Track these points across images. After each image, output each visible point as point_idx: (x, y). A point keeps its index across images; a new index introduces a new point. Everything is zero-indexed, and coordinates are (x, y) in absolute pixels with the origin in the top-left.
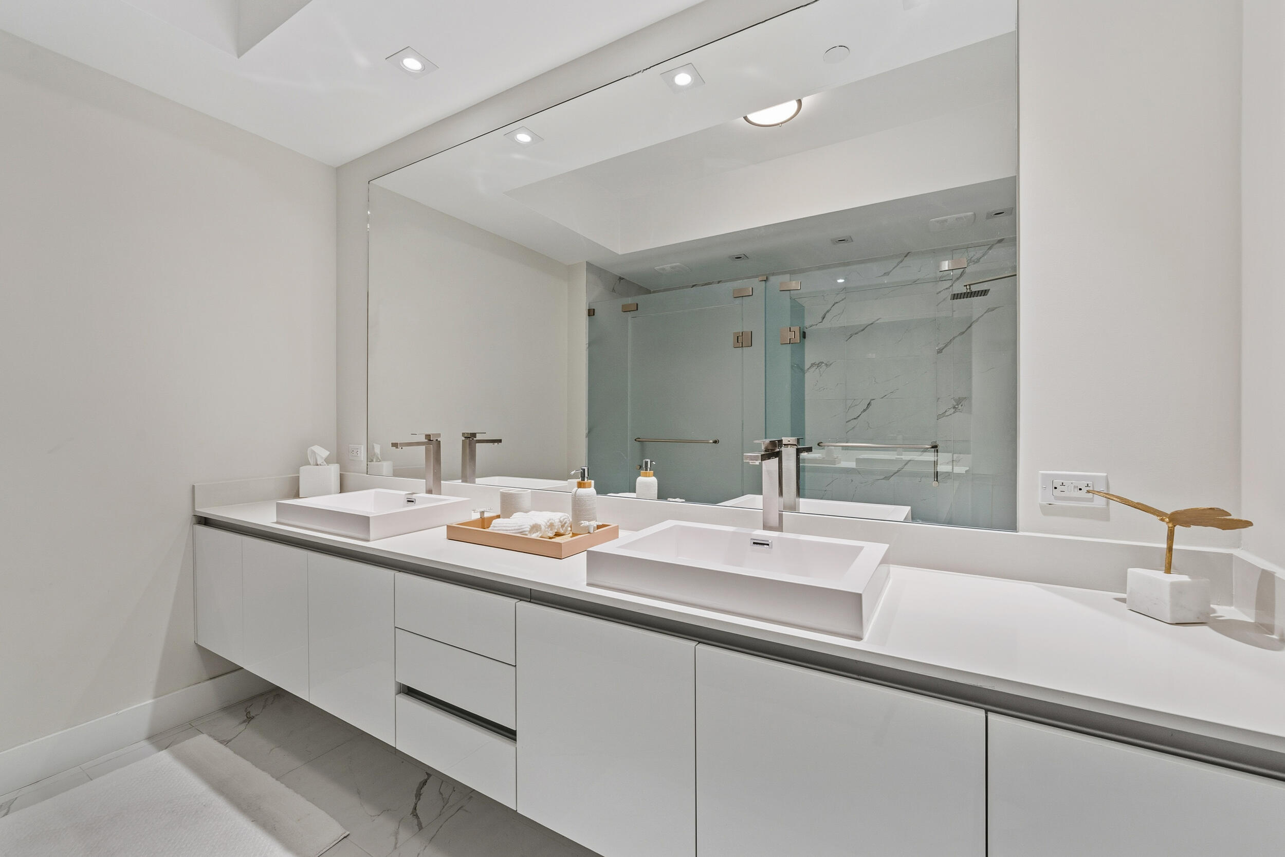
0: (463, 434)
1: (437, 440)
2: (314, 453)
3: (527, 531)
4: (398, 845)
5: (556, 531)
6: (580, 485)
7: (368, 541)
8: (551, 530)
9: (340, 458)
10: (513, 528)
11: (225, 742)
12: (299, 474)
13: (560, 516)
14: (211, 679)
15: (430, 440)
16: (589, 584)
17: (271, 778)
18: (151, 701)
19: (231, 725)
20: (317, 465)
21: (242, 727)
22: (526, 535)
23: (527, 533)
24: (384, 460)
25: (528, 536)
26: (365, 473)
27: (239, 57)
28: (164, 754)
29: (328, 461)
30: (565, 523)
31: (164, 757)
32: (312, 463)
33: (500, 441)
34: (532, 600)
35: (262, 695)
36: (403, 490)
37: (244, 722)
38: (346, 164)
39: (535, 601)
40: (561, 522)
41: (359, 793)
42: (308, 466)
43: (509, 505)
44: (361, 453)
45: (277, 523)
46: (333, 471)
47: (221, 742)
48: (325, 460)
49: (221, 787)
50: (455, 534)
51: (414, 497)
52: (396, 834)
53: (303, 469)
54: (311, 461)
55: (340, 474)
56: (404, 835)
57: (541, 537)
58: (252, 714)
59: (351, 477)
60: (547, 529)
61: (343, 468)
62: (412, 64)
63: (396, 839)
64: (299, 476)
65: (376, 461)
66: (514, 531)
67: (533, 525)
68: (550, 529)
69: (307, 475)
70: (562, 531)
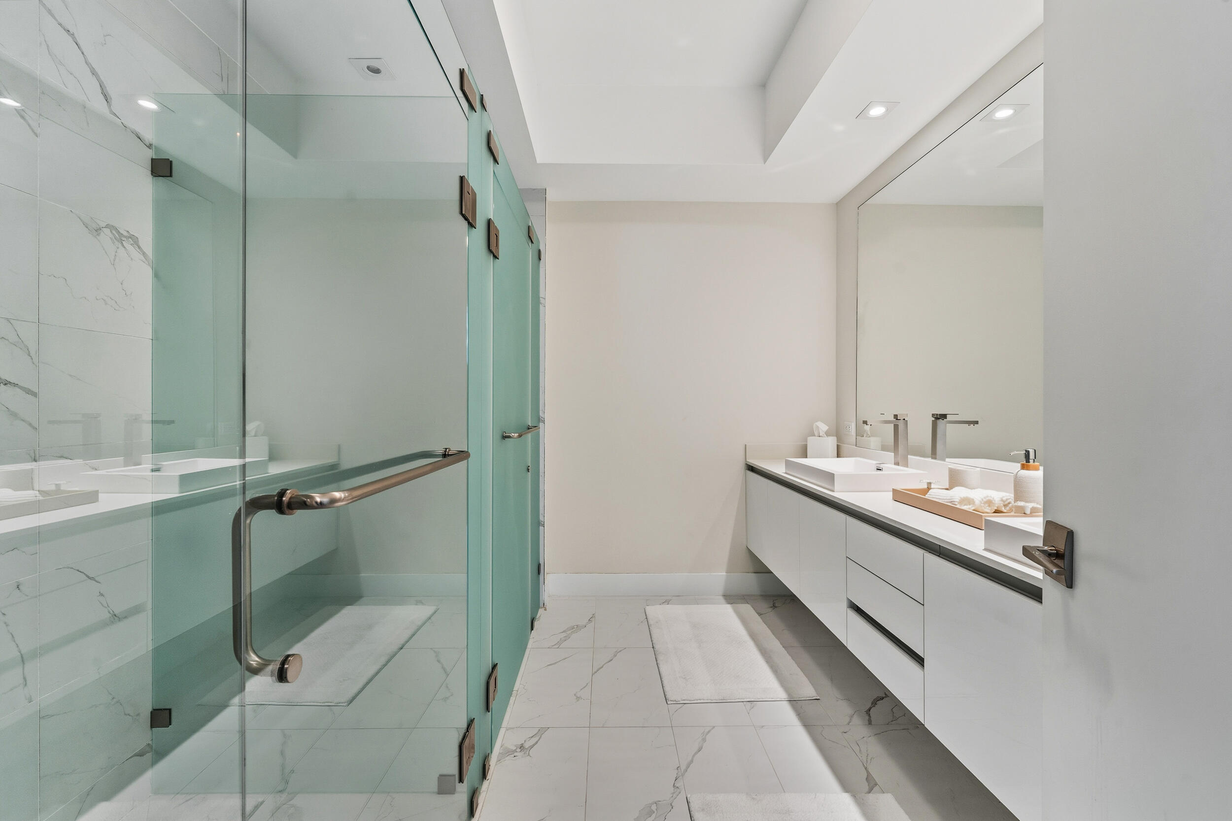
0: (933, 415)
1: (904, 419)
2: (818, 427)
3: (956, 502)
4: (850, 724)
5: (996, 508)
6: (1023, 467)
7: (833, 491)
8: (989, 506)
9: (838, 433)
10: (945, 498)
11: (760, 614)
12: (807, 442)
13: (1001, 495)
14: (755, 573)
15: (897, 419)
16: (985, 549)
17: (779, 644)
18: (725, 574)
19: (764, 606)
20: (820, 436)
21: (770, 610)
22: (956, 505)
23: (956, 503)
24: (872, 436)
25: (958, 506)
26: (853, 445)
27: (765, 162)
28: (729, 606)
29: (828, 434)
30: (1009, 503)
31: (728, 609)
32: (816, 435)
33: (977, 422)
34: (941, 556)
35: (784, 596)
36: (875, 460)
37: (771, 607)
38: (844, 197)
39: (942, 556)
40: (1002, 500)
41: (832, 680)
42: (813, 437)
43: (955, 480)
44: (852, 429)
45: (786, 473)
46: (831, 442)
47: (758, 613)
48: (825, 433)
49: (753, 636)
50: (900, 497)
51: (882, 466)
52: (852, 717)
53: (810, 439)
54: (816, 434)
55: (837, 445)
56: (856, 720)
57: (974, 510)
58: (776, 605)
59: (845, 448)
60: (982, 505)
61: (839, 439)
62: (877, 111)
63: (851, 719)
64: (807, 445)
65: (866, 437)
66: (945, 501)
67: (964, 497)
68: (987, 505)
69: (812, 442)
70: (1003, 509)
